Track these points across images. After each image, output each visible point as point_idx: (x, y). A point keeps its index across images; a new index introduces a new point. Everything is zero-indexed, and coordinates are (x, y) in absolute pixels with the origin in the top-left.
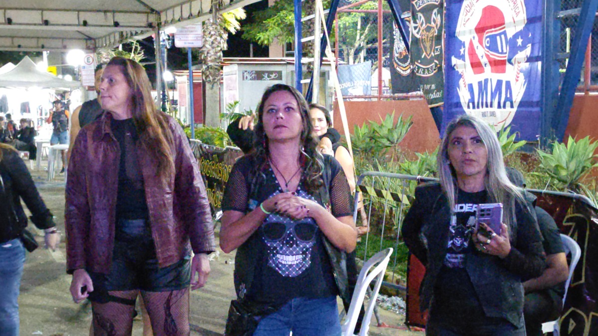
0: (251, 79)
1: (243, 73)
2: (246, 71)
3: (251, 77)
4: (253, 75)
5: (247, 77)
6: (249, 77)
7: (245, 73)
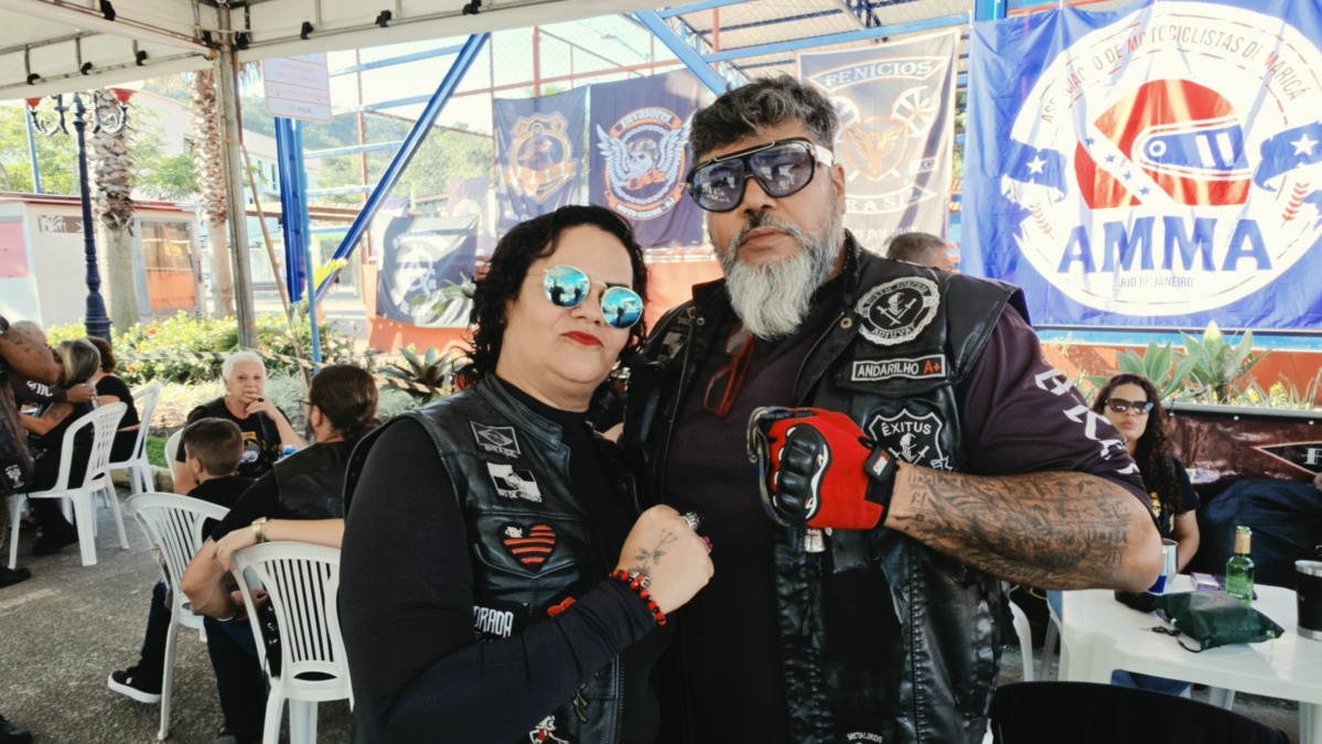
0: (55, 231)
1: (39, 220)
2: (44, 217)
3: (55, 227)
4: (60, 224)
5: (47, 228)
6: (52, 227)
7: (44, 220)
